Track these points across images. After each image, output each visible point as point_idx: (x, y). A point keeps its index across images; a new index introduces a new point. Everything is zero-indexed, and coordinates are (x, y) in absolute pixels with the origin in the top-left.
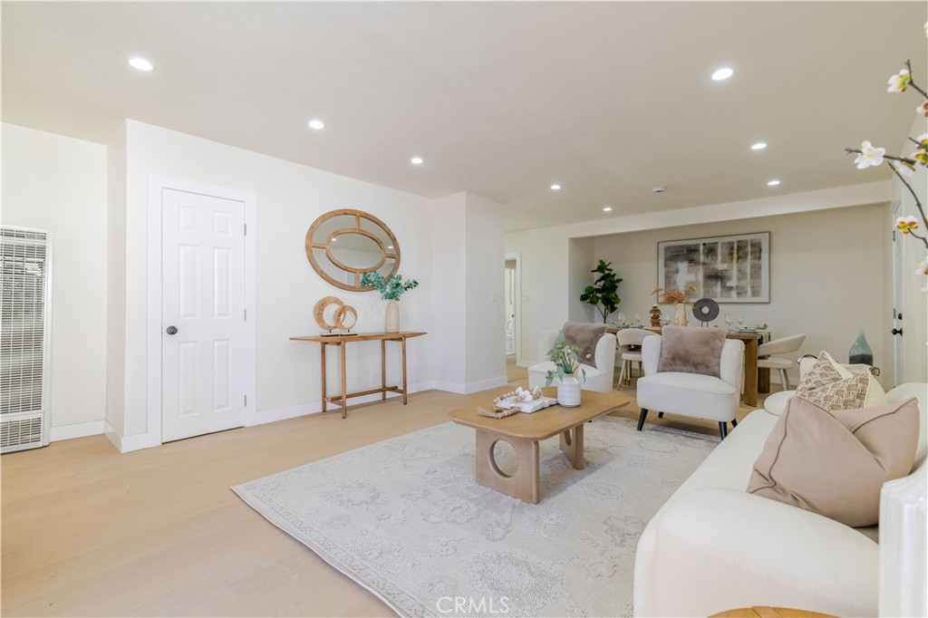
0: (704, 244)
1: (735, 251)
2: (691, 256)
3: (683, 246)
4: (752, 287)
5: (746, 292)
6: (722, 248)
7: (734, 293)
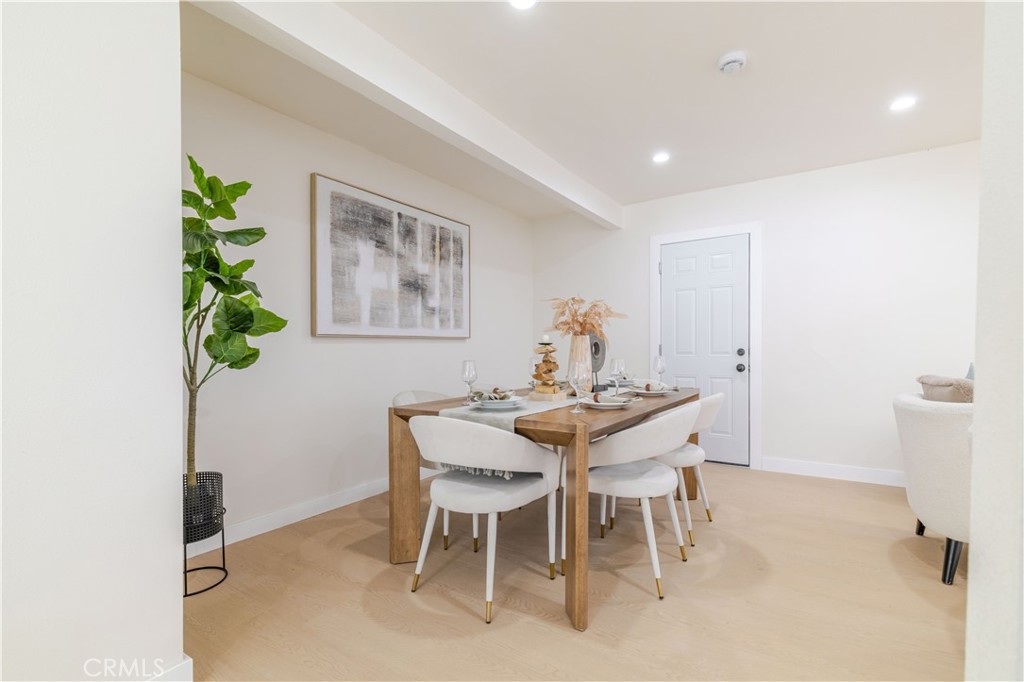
0: (400, 215)
1: (437, 244)
2: (379, 232)
3: (365, 205)
4: (455, 311)
5: (449, 320)
6: (423, 232)
7: (436, 320)
